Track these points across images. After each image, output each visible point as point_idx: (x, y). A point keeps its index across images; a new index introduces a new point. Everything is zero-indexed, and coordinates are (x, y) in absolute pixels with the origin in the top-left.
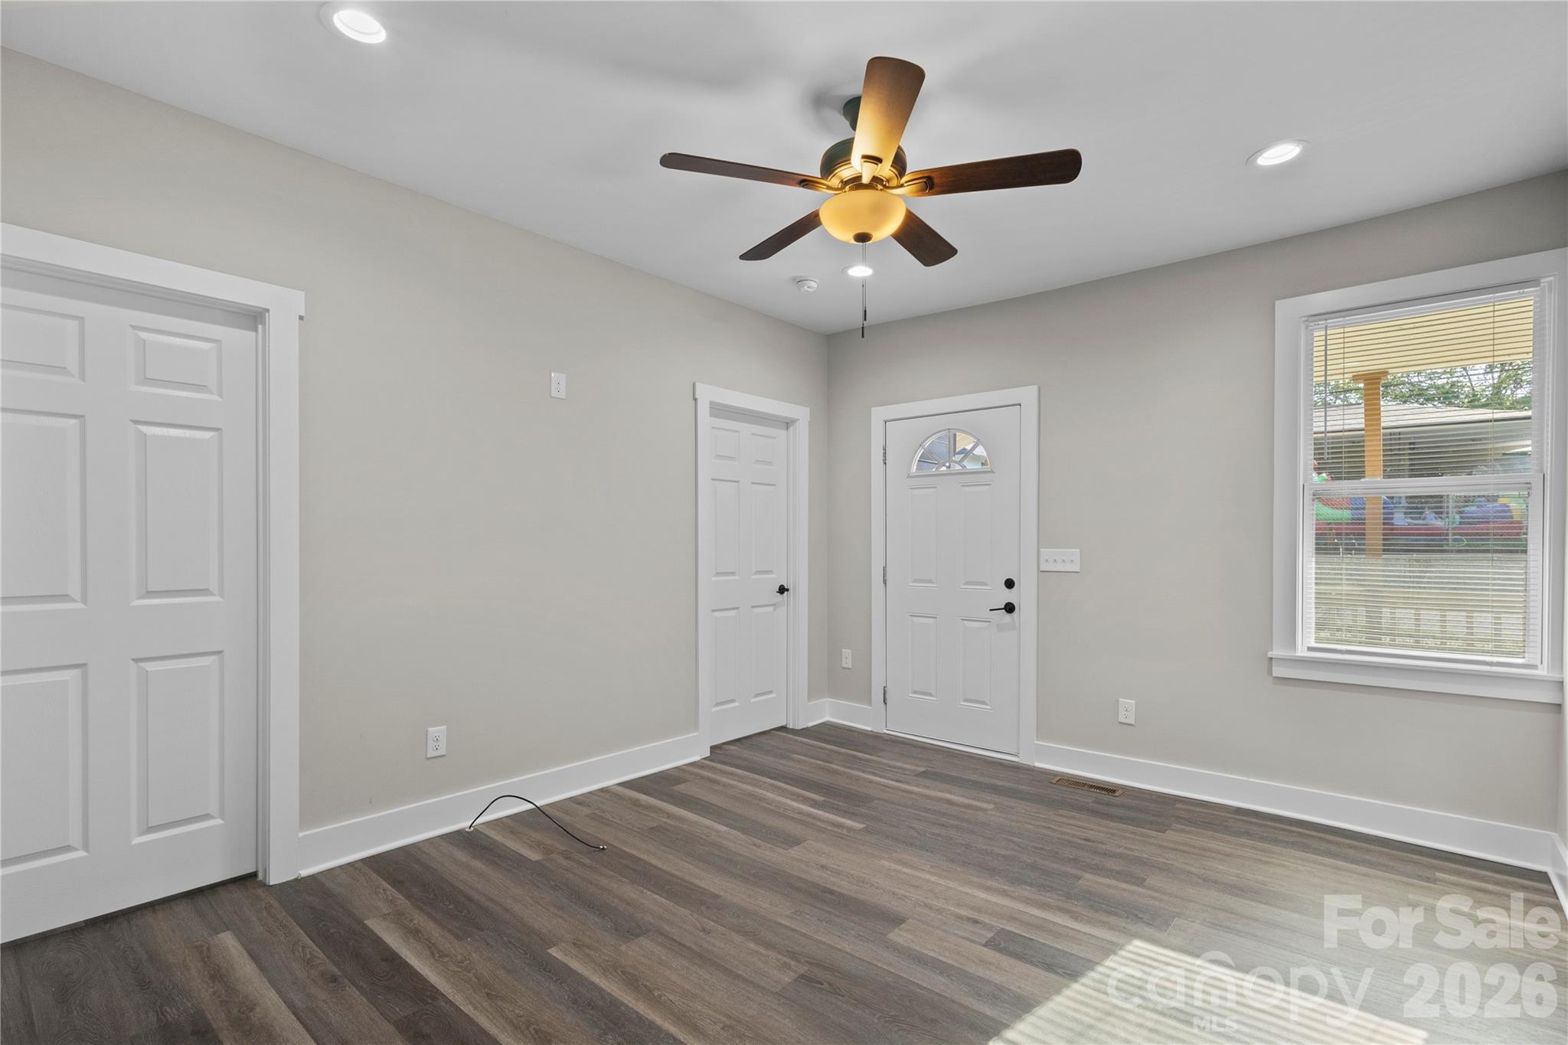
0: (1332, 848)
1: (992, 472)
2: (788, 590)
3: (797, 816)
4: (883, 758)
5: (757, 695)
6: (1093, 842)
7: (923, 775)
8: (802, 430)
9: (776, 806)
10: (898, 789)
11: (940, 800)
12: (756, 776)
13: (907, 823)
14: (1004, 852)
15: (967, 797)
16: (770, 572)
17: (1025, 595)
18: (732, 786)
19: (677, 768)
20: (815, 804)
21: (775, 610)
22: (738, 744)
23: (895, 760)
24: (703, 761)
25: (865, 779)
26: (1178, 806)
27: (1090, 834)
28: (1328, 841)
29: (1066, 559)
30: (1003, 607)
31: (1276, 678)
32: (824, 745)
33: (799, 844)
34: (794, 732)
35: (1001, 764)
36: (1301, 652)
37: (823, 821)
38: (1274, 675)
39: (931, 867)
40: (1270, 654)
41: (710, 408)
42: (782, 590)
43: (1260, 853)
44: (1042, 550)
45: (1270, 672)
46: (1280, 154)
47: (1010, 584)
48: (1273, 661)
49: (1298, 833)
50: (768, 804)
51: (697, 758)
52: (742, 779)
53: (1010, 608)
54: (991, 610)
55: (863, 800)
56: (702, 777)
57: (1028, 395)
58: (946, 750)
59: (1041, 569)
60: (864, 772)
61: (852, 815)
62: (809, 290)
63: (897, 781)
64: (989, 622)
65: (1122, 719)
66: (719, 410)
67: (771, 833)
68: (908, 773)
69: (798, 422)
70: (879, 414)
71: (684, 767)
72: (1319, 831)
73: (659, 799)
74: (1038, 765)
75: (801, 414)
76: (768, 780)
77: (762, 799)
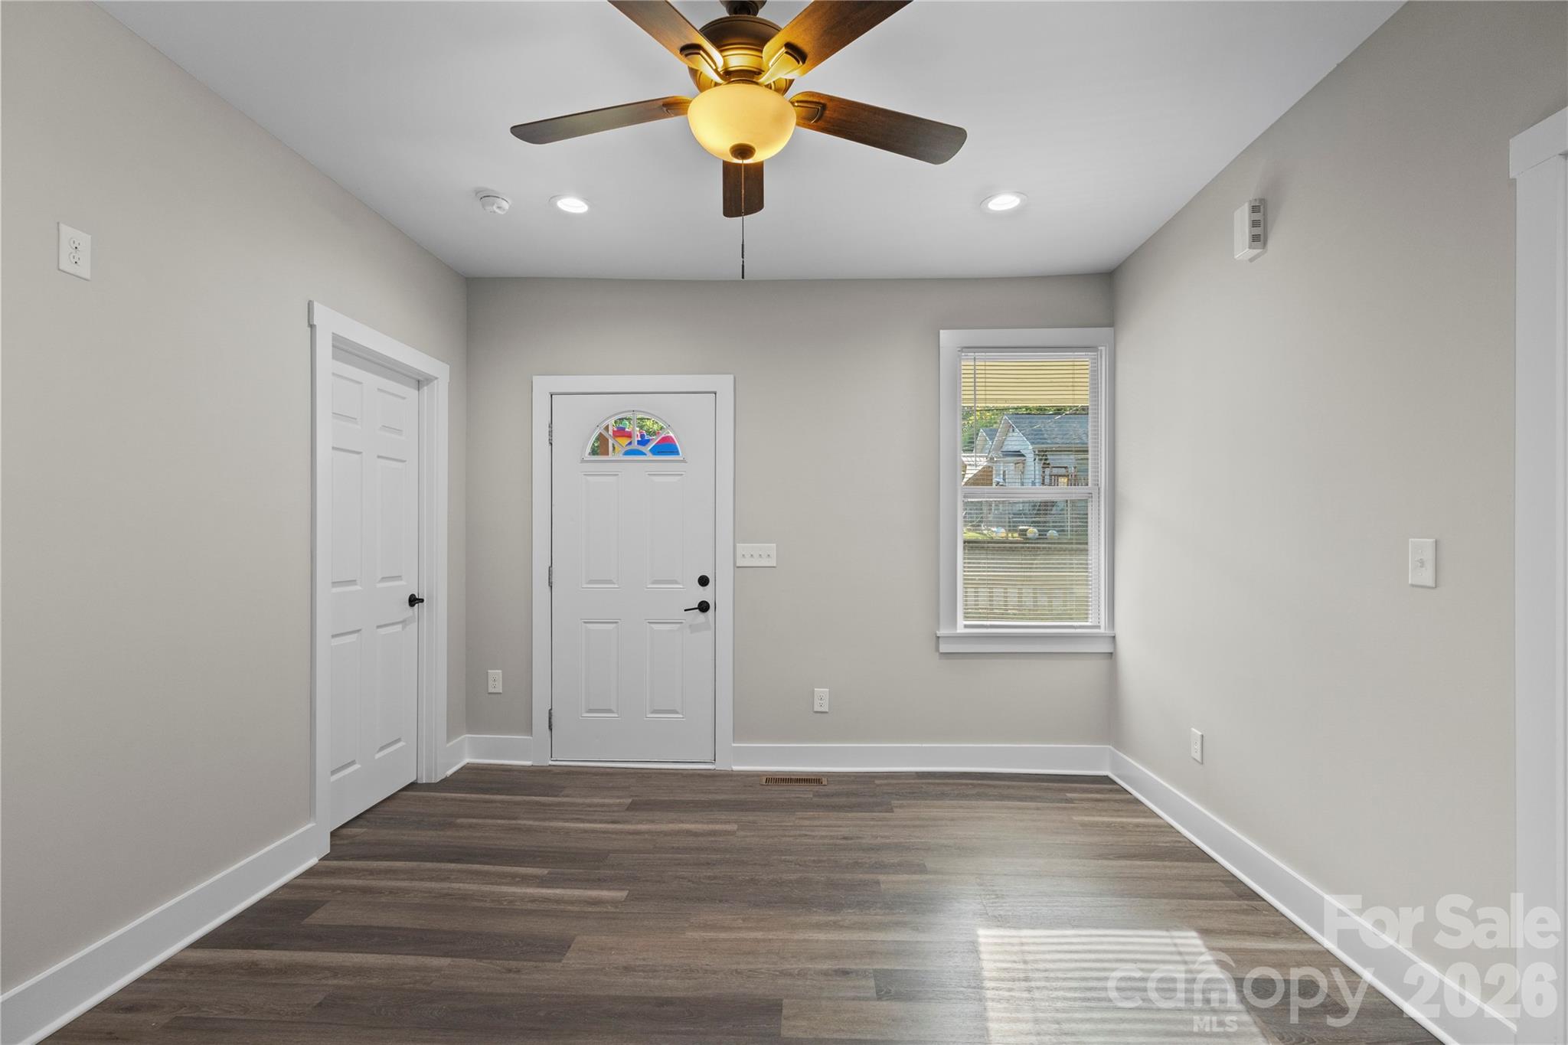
0: (1006, 792)
1: (684, 461)
2: (422, 601)
3: (530, 906)
4: (573, 797)
5: (382, 748)
6: (851, 839)
7: (633, 807)
8: (441, 392)
9: (493, 901)
10: (621, 832)
11: (678, 833)
12: (429, 865)
13: (670, 873)
14: (793, 877)
15: (702, 822)
16: (398, 578)
17: (721, 594)
18: (406, 891)
19: (285, 886)
20: (542, 882)
21: (403, 628)
22: (361, 822)
23: (585, 797)
24: (327, 863)
25: (576, 830)
26: (877, 782)
27: (845, 832)
28: (999, 787)
29: (760, 554)
30: (697, 606)
31: (942, 653)
32: (487, 797)
33: (569, 947)
34: (429, 787)
35: (700, 775)
36: (960, 630)
37: (572, 903)
38: (941, 651)
39: (744, 920)
40: (939, 633)
41: (333, 346)
42: (413, 601)
43: (966, 810)
44: (738, 545)
45: (937, 649)
46: (1004, 202)
47: (704, 581)
48: (940, 639)
49: (972, 784)
50: (479, 900)
51: (313, 861)
52: (411, 875)
53: (703, 607)
54: (685, 610)
55: (598, 858)
56: (345, 890)
57: (723, 383)
58: (632, 771)
59: (738, 565)
60: (567, 820)
61: (599, 882)
62: (497, 210)
63: (614, 822)
64: (681, 623)
65: (817, 708)
66: (344, 349)
67: (517, 945)
68: (616, 809)
69: (436, 382)
70: (543, 385)
71: (299, 881)
72: (978, 779)
73: (295, 950)
74: (736, 768)
75: (438, 369)
76: (452, 866)
77: (465, 897)
